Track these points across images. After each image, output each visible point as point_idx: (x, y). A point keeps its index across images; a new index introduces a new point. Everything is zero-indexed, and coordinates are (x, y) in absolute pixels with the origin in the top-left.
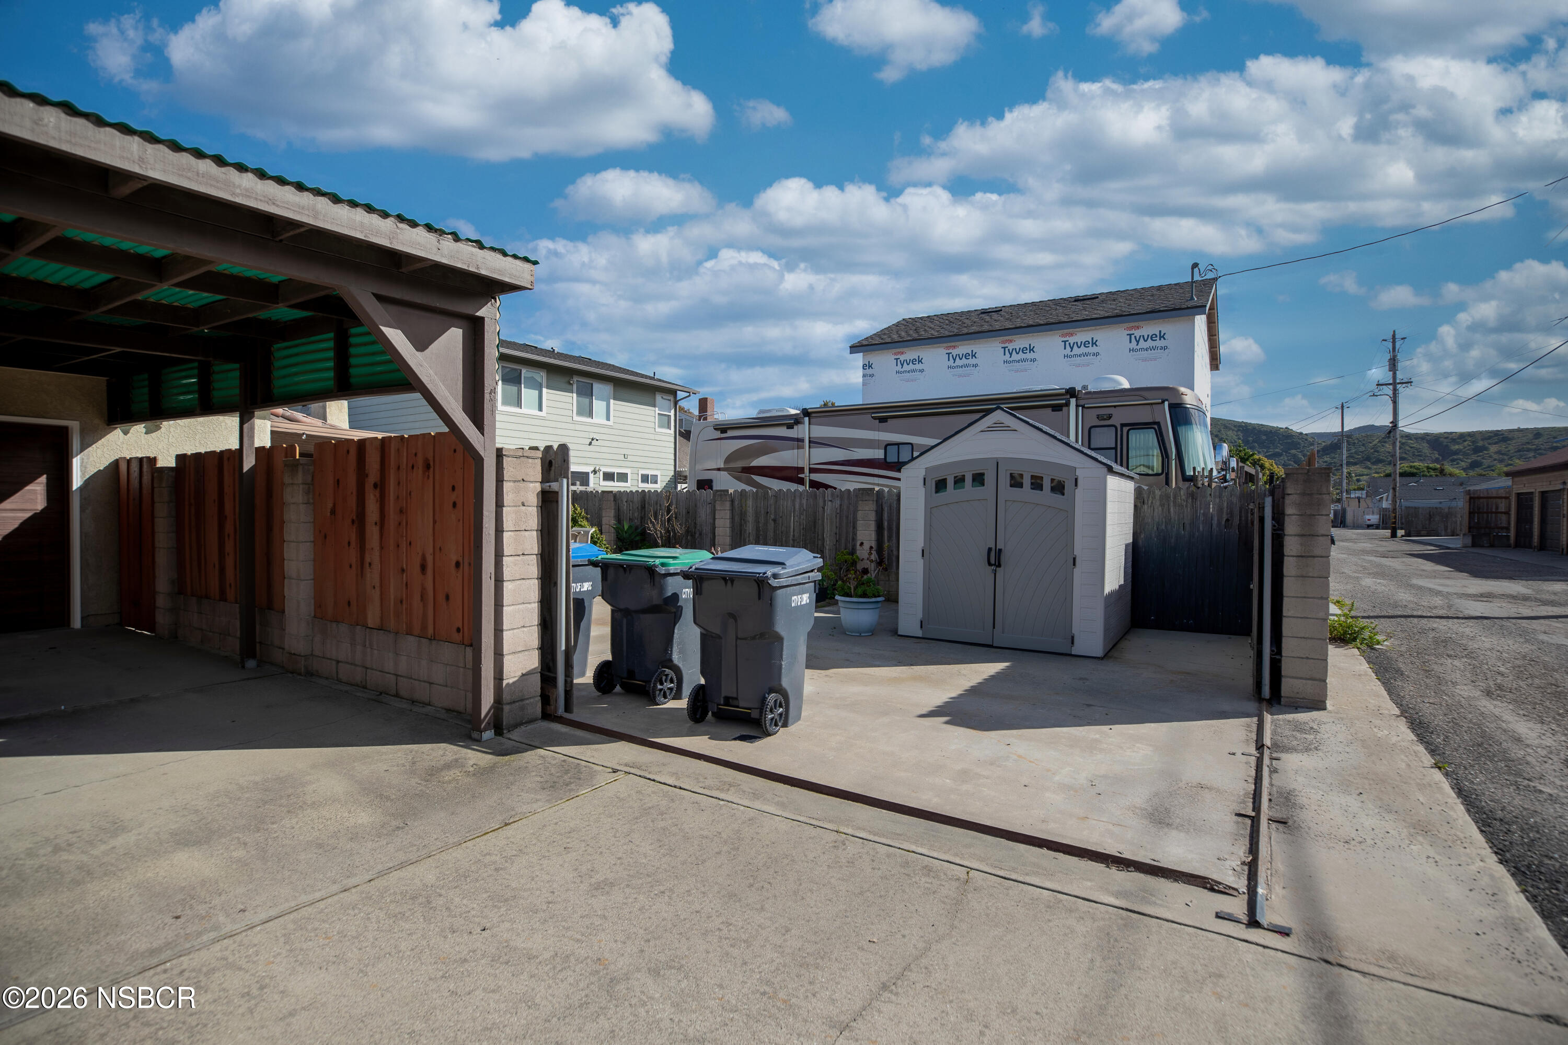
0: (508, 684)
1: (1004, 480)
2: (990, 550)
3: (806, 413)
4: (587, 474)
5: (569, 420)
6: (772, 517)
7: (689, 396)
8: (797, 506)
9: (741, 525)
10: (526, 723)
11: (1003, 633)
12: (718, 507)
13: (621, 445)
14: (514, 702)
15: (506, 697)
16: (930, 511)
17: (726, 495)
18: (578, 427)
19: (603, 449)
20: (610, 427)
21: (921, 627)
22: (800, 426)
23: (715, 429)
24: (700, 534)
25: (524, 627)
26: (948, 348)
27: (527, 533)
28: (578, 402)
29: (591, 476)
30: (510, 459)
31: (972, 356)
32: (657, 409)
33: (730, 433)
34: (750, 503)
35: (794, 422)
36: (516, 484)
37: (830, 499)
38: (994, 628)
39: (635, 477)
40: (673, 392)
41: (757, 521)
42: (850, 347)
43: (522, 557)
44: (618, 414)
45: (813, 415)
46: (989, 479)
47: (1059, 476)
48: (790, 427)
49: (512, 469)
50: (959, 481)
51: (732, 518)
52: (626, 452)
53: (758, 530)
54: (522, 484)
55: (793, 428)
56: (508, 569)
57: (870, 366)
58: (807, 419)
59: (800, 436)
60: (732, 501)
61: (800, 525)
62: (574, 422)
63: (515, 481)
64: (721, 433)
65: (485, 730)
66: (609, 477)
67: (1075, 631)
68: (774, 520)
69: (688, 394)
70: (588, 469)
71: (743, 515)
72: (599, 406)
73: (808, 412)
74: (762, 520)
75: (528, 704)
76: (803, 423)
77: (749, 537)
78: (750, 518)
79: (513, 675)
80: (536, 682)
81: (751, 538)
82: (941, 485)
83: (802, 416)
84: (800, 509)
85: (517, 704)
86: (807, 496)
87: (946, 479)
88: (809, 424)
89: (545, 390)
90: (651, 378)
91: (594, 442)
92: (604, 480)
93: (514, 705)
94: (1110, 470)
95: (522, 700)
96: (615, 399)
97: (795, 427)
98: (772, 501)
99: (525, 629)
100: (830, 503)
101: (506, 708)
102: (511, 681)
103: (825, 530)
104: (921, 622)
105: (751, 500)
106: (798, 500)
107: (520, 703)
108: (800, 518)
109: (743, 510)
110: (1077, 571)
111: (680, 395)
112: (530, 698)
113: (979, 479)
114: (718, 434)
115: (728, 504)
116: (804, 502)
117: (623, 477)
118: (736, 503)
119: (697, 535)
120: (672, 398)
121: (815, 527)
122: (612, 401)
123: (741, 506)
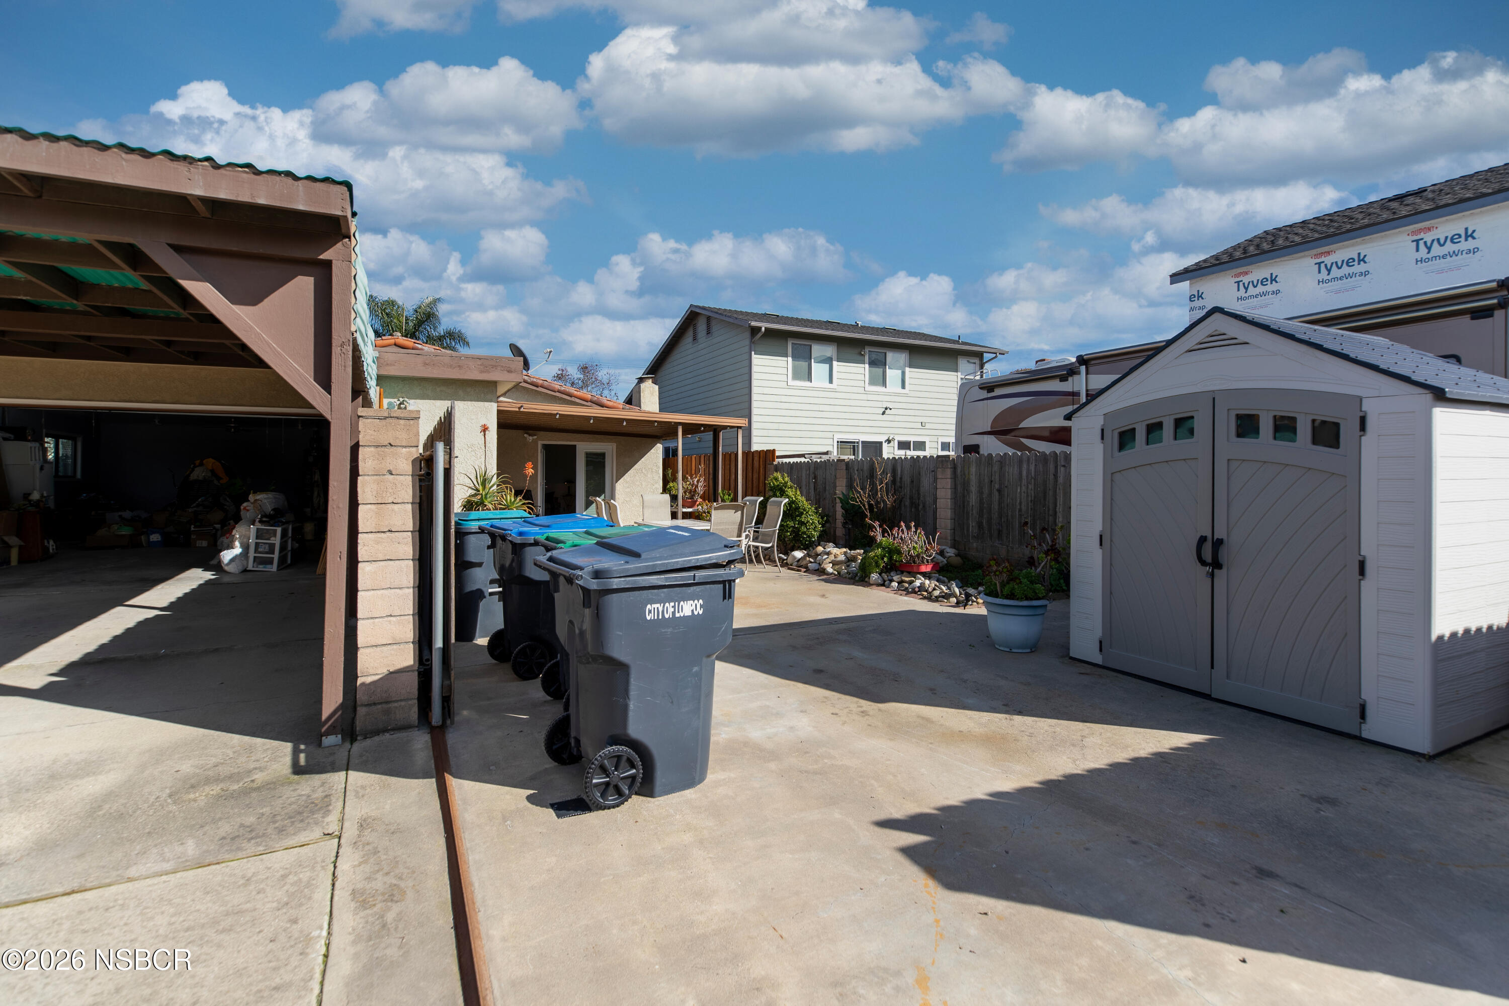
0: (363, 684)
1: (1226, 426)
2: (1202, 540)
3: (1082, 360)
4: (881, 443)
5: (861, 390)
6: (997, 486)
7: (996, 357)
8: (1024, 473)
9: (964, 496)
10: (393, 729)
11: (1228, 677)
12: (939, 476)
13: (917, 413)
14: (375, 704)
15: (361, 697)
16: (1111, 479)
17: (947, 461)
18: (870, 397)
19: (897, 418)
20: (906, 395)
21: (1101, 650)
22: (1076, 377)
23: (980, 388)
24: (924, 506)
25: (391, 616)
26: (1317, 256)
27: (396, 507)
28: (870, 372)
29: (885, 445)
30: (369, 420)
31: (1359, 261)
32: (959, 374)
33: (998, 392)
34: (973, 470)
35: (1069, 372)
36: (379, 449)
37: (1063, 463)
38: (1212, 667)
39: (935, 445)
40: (980, 355)
41: (981, 492)
42: (1171, 276)
43: (388, 534)
44: (913, 381)
45: (1093, 362)
46: (1201, 425)
47: (1328, 414)
48: (1063, 379)
49: (372, 432)
50: (1154, 428)
51: (955, 488)
52: (923, 420)
53: (981, 502)
54: (388, 450)
55: (1067, 380)
56: (366, 548)
57: (1200, 296)
58: (1083, 369)
59: (1076, 389)
60: (955, 468)
61: (1028, 496)
62: (866, 392)
63: (377, 446)
64: (988, 392)
65: (327, 733)
66: (904, 445)
67: (1367, 694)
68: (999, 491)
69: (995, 355)
70: (882, 438)
71: (966, 485)
72: (893, 374)
73: (1083, 360)
74: (986, 491)
75: (396, 707)
76: (1079, 373)
77: (972, 511)
78: (974, 488)
79: (372, 671)
80: (413, 681)
81: (974, 512)
82: (1126, 438)
83: (1078, 365)
84: (1027, 477)
85: (379, 706)
86: (1036, 460)
87: (1134, 429)
88: (1087, 373)
89: (835, 363)
90: (954, 342)
91: (888, 412)
92: (899, 449)
93: (374, 708)
94: (1440, 396)
95: (387, 702)
96: (910, 366)
97: (1070, 379)
98: (996, 468)
99: (392, 618)
100: (1062, 469)
101: (361, 711)
102: (369, 680)
103: (1058, 504)
104: (1101, 642)
105: (974, 465)
106: (1025, 466)
107: (385, 706)
108: (1028, 487)
109: (966, 479)
110: (1367, 586)
111: (987, 356)
112: (401, 700)
113: (1183, 425)
114: (985, 394)
115: (949, 472)
116: (1032, 468)
117: (920, 445)
118: (959, 471)
119: (921, 507)
120: (977, 361)
121: (1045, 500)
122: (907, 369)
123: (964, 474)
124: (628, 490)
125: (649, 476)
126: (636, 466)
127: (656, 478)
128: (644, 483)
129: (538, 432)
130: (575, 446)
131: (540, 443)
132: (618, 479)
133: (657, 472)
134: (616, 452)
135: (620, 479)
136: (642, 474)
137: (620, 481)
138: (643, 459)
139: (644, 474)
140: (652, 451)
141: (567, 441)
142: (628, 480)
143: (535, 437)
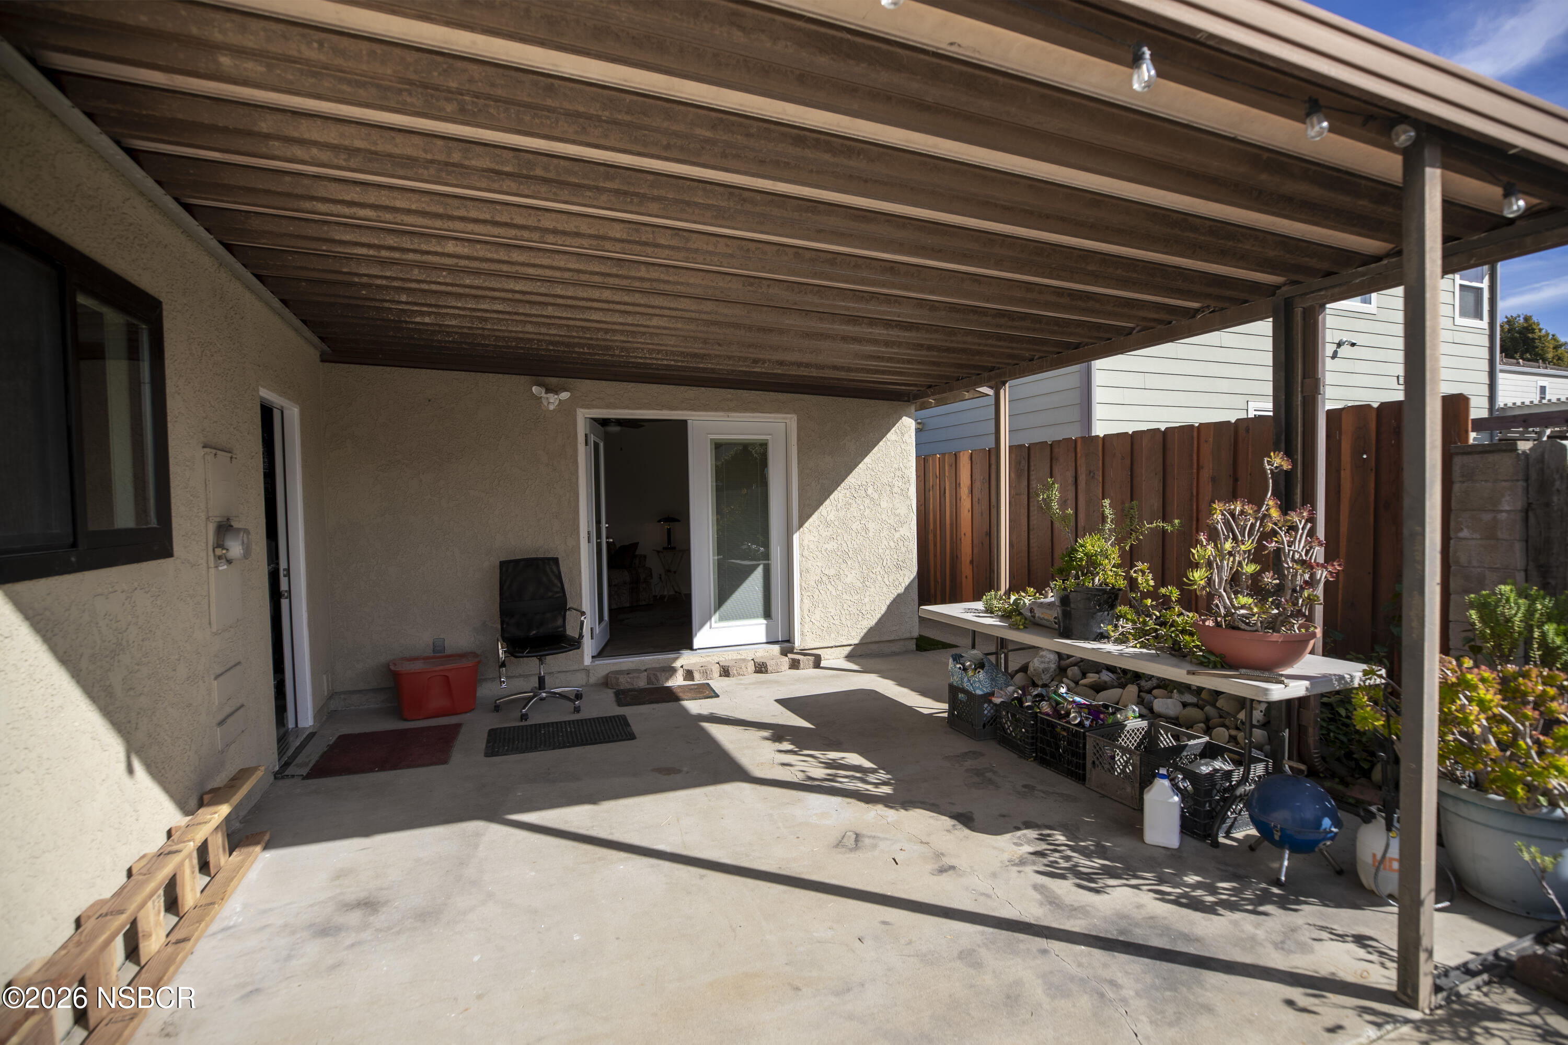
124: (831, 546)
125: (884, 504)
126: (851, 479)
127: (903, 510)
128: (871, 526)
129: (578, 383)
130: (684, 423)
131: (583, 415)
132: (803, 519)
133: (904, 493)
134: (799, 439)
135: (809, 516)
136: (867, 501)
137: (811, 520)
138: (867, 460)
139: (872, 499)
140: (891, 435)
141: (662, 407)
142: (831, 517)
143: (565, 395)
